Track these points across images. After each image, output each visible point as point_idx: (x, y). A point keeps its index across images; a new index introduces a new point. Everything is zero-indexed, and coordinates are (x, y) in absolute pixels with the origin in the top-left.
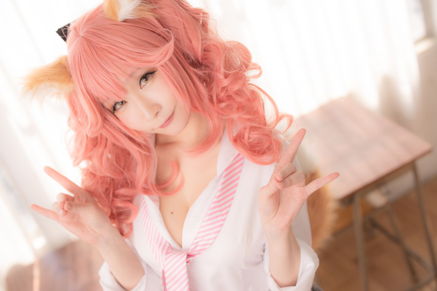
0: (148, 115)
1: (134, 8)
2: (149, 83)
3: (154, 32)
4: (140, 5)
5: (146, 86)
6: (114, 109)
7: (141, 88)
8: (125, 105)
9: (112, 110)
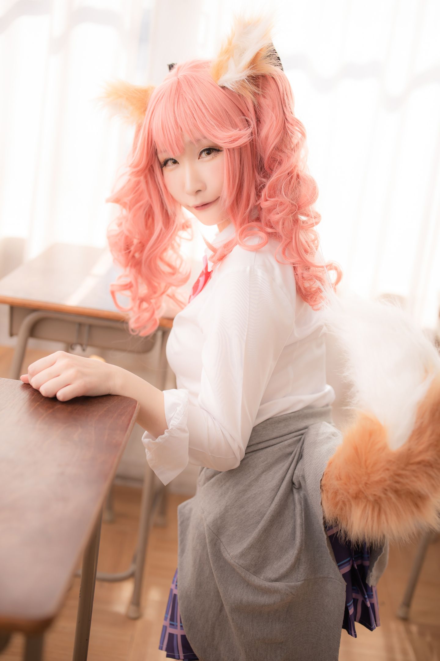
0: (189, 186)
1: (238, 79)
2: (210, 157)
3: (244, 114)
4: (243, 81)
5: (205, 158)
6: (166, 163)
7: (199, 158)
8: (176, 165)
9: (162, 163)
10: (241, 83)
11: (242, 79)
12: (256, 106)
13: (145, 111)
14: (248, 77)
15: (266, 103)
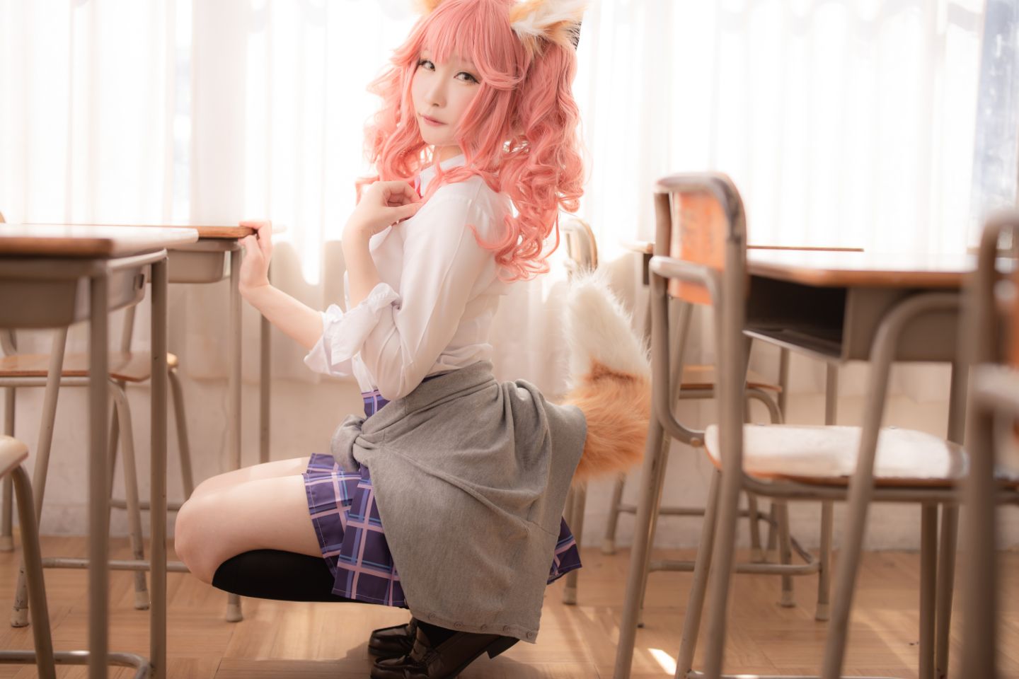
0: (430, 96)
1: (529, 33)
2: (464, 82)
3: (517, 63)
4: (533, 36)
5: (459, 81)
6: (424, 63)
7: (455, 77)
8: (431, 71)
9: (421, 62)
10: (530, 38)
11: (533, 34)
12: (533, 66)
13: (435, 7)
14: (539, 36)
15: (543, 70)
